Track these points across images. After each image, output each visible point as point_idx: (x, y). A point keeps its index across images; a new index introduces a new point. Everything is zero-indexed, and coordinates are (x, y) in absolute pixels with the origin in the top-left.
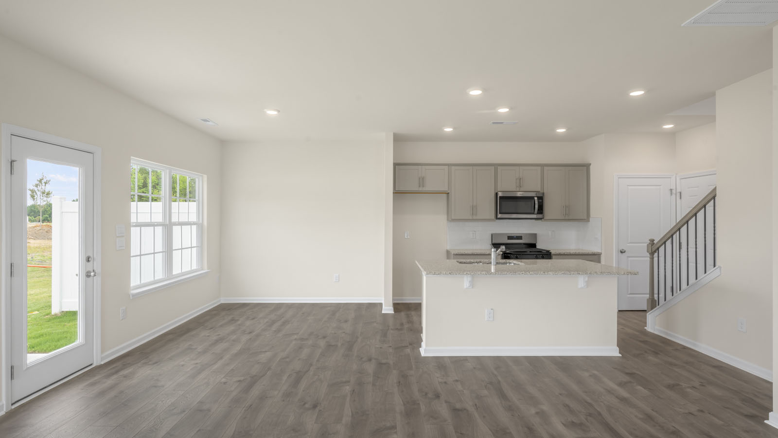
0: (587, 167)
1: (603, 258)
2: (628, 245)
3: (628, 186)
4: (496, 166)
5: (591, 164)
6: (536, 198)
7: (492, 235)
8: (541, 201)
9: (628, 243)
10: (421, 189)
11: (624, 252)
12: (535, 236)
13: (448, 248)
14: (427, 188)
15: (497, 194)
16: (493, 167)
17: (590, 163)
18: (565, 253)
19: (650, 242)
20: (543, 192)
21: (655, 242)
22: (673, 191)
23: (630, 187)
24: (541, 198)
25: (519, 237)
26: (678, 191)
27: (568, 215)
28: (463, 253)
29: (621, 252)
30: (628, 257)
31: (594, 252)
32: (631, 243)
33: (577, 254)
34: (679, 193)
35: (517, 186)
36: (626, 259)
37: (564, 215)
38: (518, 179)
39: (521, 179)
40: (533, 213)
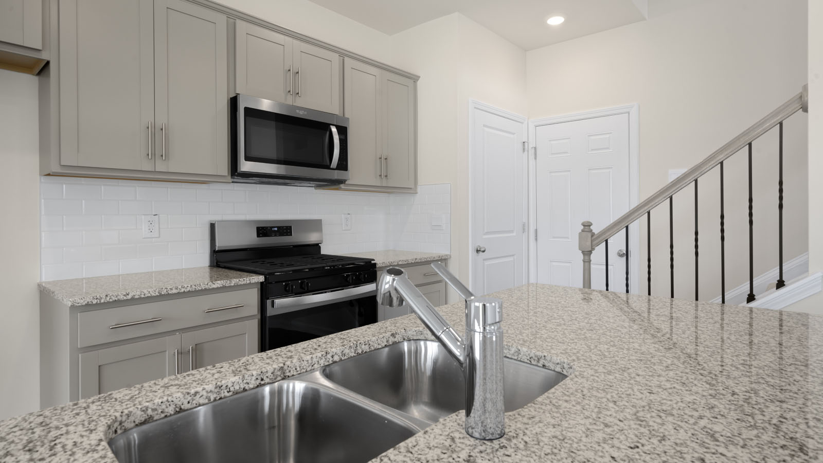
0: (414, 79)
1: (453, 267)
3: (484, 126)
4: (231, 16)
5: (418, 77)
6: (334, 129)
7: (212, 226)
8: (344, 137)
9: (484, 234)
11: (484, 251)
12: (316, 225)
15: (233, 103)
16: (224, 18)
17: (418, 74)
18: (400, 263)
19: (582, 227)
20: (346, 116)
21: (596, 229)
22: (526, 144)
23: (486, 129)
24: (343, 131)
25: (285, 229)
26: (531, 146)
27: (386, 176)
28: (122, 297)
29: (478, 251)
30: (484, 260)
31: (441, 255)
32: (487, 233)
33: (417, 262)
34: (533, 150)
35: (289, 92)
36: (487, 263)
37: (381, 176)
38: (289, 70)
39: (298, 73)
40: (328, 167)
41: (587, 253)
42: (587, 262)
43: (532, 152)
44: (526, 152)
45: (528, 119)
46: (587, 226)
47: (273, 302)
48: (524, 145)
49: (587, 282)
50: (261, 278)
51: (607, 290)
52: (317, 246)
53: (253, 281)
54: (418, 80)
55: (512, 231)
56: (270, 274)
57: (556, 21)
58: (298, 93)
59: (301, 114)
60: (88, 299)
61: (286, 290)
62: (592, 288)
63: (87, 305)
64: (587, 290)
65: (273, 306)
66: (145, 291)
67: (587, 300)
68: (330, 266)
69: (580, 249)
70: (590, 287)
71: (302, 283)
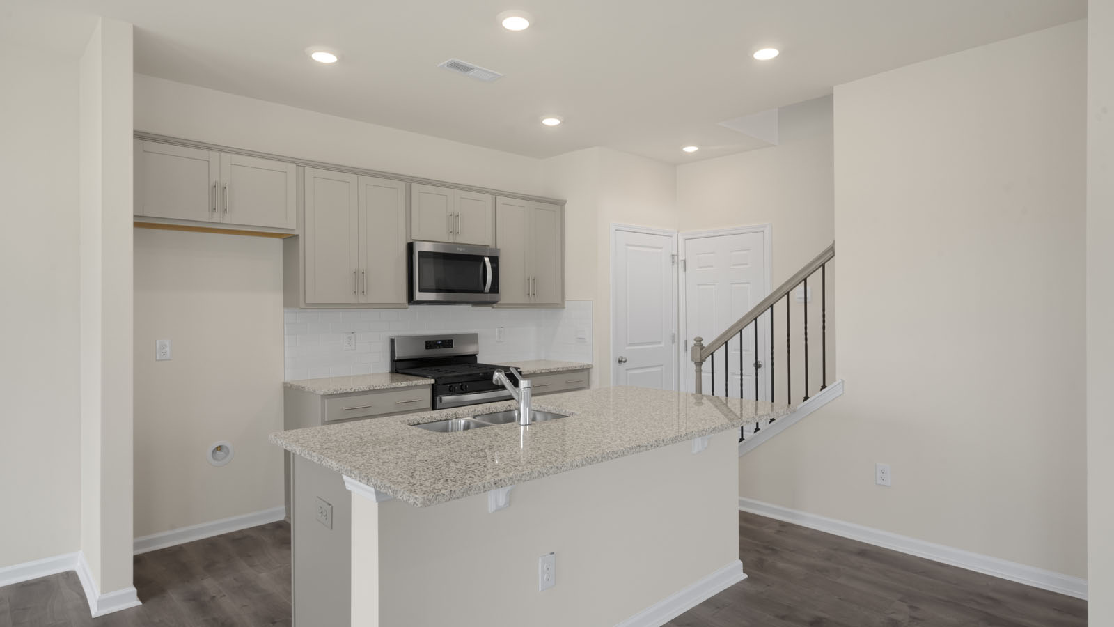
0: (560, 204)
1: (595, 376)
2: (627, 348)
3: (627, 245)
4: (410, 181)
5: (566, 201)
6: (487, 259)
7: (392, 341)
8: (495, 265)
9: (628, 346)
10: (217, 218)
11: (625, 362)
12: (473, 338)
13: (290, 378)
14: (235, 218)
15: (410, 247)
16: (402, 184)
17: (568, 199)
18: (543, 371)
19: (695, 342)
20: (498, 247)
21: (705, 343)
22: (676, 258)
23: (629, 247)
24: (494, 260)
25: (447, 342)
26: (681, 258)
27: (534, 294)
28: (349, 391)
29: (620, 362)
30: (627, 370)
31: (582, 365)
32: (631, 345)
33: (559, 371)
34: (683, 262)
35: (451, 232)
36: (630, 372)
37: (529, 294)
38: (451, 215)
39: (458, 216)
40: (482, 292)
41: (699, 364)
42: (699, 372)
43: (681, 264)
44: (676, 265)
45: (678, 232)
46: (699, 341)
47: (441, 399)
48: (673, 258)
49: (699, 389)
50: (433, 381)
51: (713, 394)
52: (474, 357)
53: (427, 383)
54: (565, 204)
55: (660, 343)
56: (438, 378)
57: (690, 149)
58: (458, 233)
59: (460, 250)
60: (331, 391)
61: (450, 390)
62: (703, 393)
63: (331, 394)
64: (699, 395)
65: (441, 401)
66: (361, 387)
67: (699, 403)
68: (484, 373)
69: (692, 360)
70: (701, 393)
71: (461, 386)
